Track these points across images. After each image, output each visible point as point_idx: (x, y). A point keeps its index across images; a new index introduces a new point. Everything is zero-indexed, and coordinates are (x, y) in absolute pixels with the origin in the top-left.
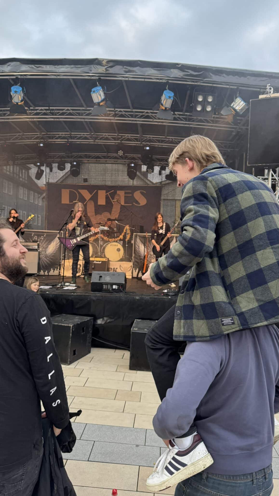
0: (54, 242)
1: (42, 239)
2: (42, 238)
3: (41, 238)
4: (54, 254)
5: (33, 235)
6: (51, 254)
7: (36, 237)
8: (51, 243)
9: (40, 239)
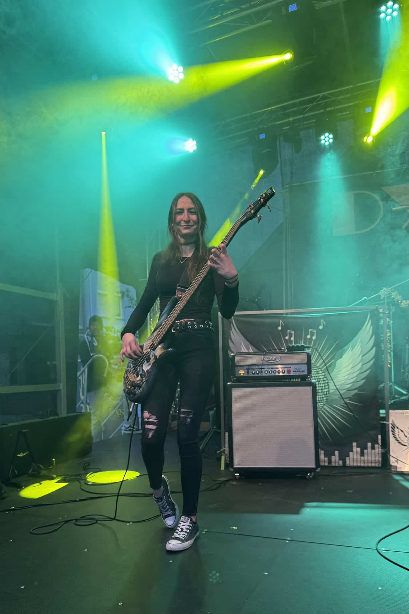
0: (353, 348)
1: (311, 339)
2: (312, 334)
3: (309, 337)
4: (359, 388)
5: (280, 328)
6: (349, 390)
7: (293, 332)
8: (345, 351)
9: (306, 339)
